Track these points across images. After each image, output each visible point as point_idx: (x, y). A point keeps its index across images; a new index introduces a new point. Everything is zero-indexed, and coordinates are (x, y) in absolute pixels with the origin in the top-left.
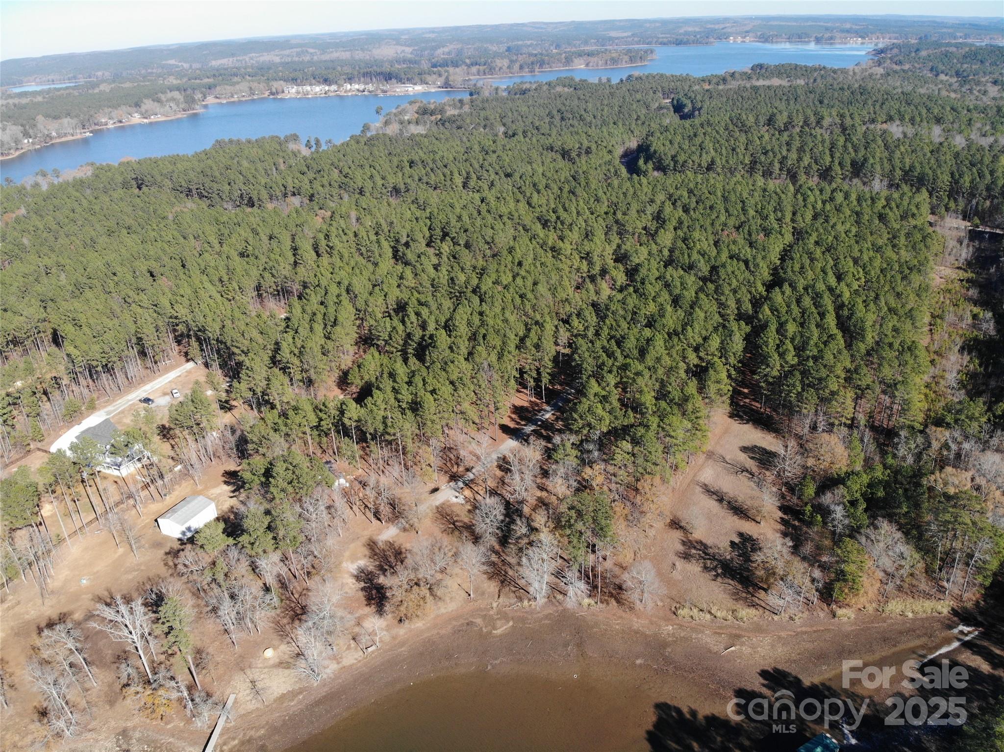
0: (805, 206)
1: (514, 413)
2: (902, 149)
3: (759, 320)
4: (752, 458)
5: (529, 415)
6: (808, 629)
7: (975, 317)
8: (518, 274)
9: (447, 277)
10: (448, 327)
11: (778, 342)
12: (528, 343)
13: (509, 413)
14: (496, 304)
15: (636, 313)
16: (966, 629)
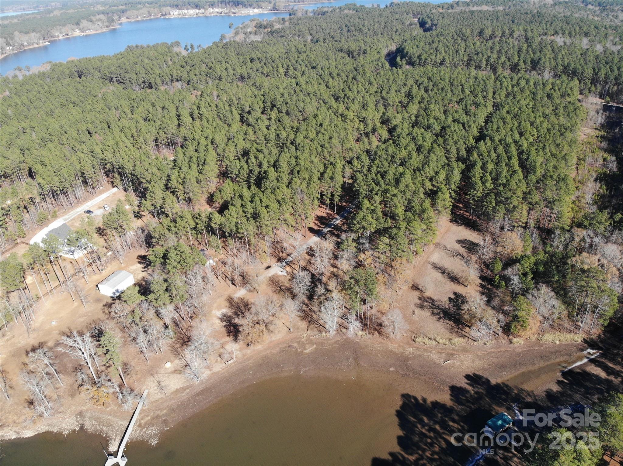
0: (501, 88)
1: (317, 220)
2: (563, 52)
3: (471, 161)
4: (464, 247)
5: (326, 222)
6: (495, 350)
7: (605, 159)
8: (320, 132)
9: (274, 134)
10: (275, 166)
11: (481, 175)
12: (326, 176)
13: (314, 221)
14: (306, 151)
15: (394, 157)
16: (592, 351)
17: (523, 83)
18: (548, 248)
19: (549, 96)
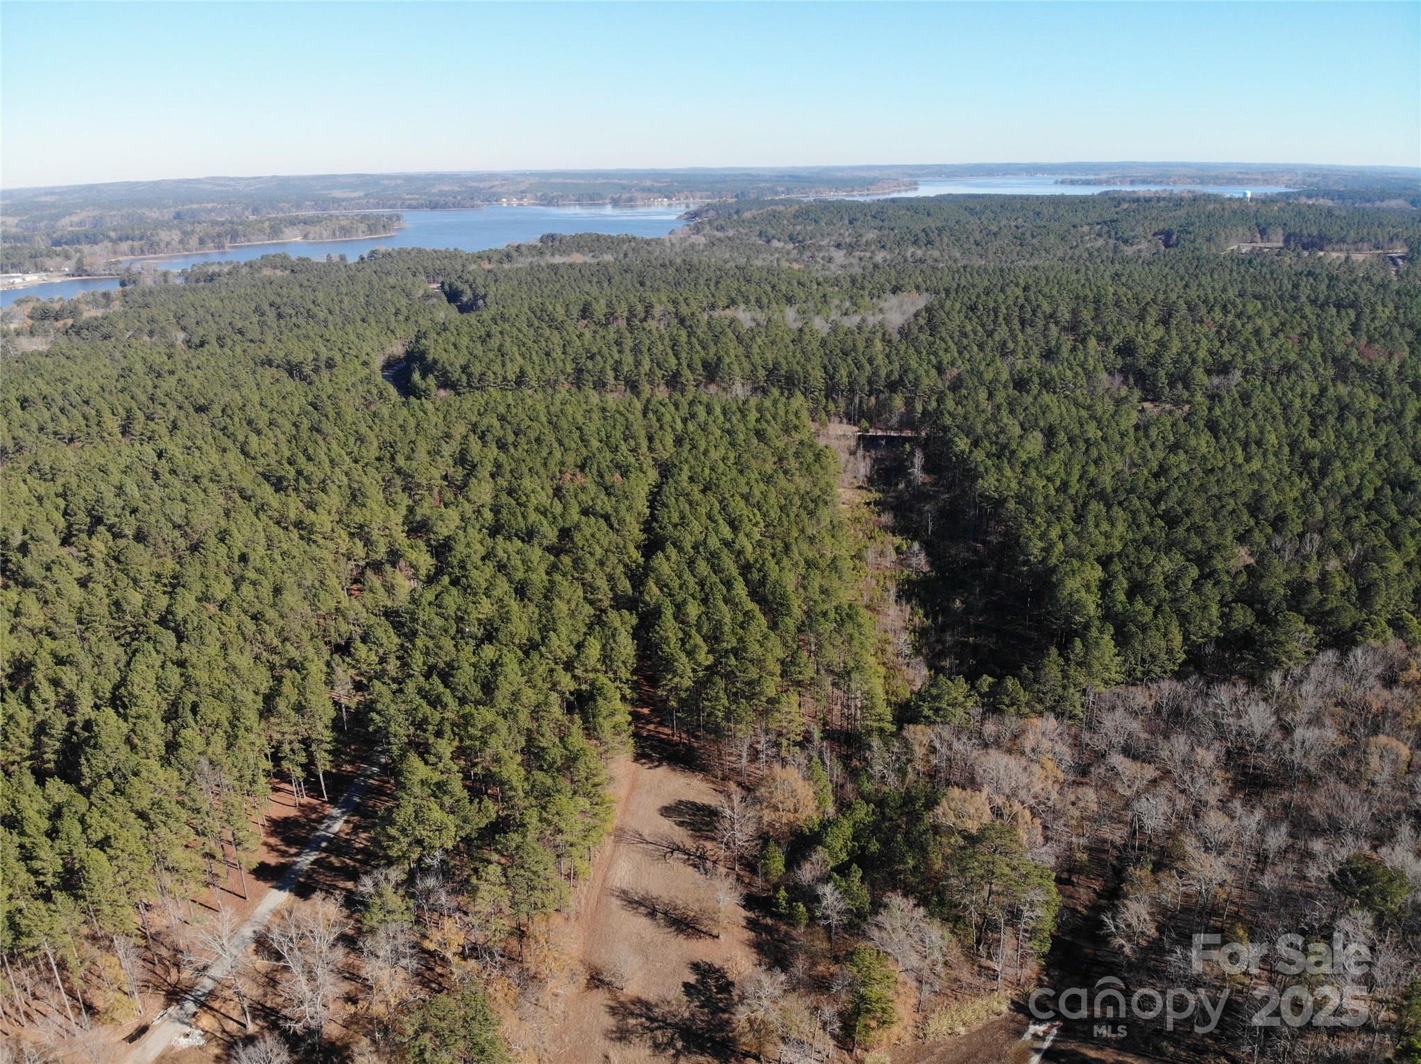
0: (661, 428)
1: (271, 834)
3: (646, 604)
4: (681, 824)
5: (303, 833)
7: (898, 550)
8: (243, 578)
10: (118, 701)
11: (681, 635)
12: (282, 704)
13: (263, 838)
14: (208, 640)
15: (462, 619)
16: (1041, 1029)
17: (701, 411)
18: (868, 787)
19: (760, 435)
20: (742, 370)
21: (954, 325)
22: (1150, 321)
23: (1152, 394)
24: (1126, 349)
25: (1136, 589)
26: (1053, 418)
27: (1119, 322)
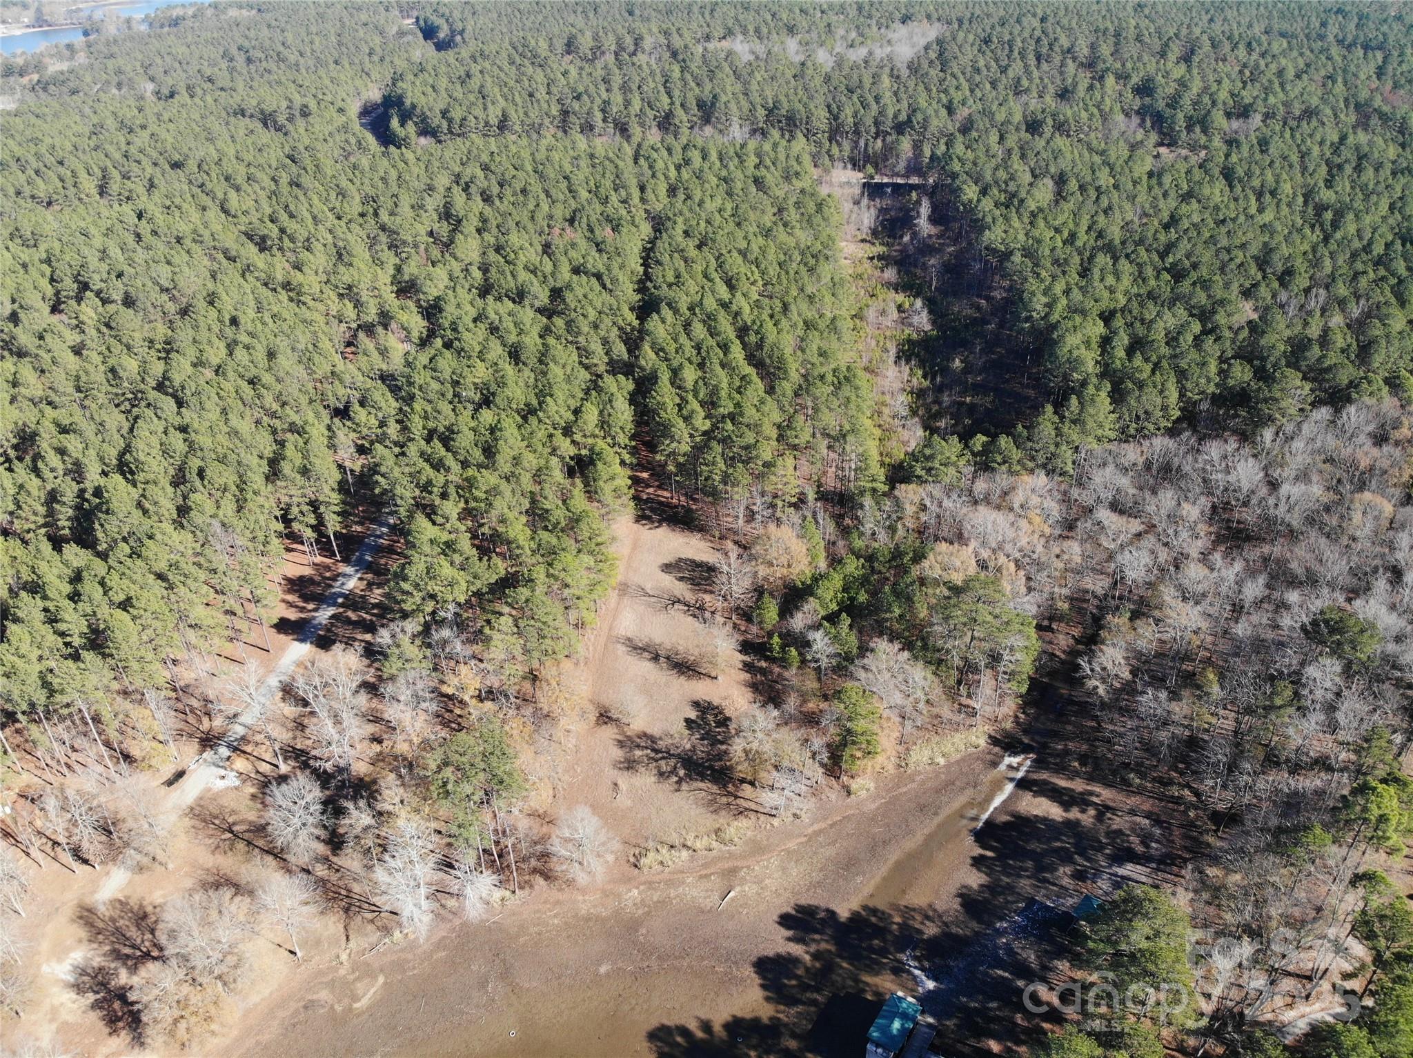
0: (653, 176)
1: (289, 591)
2: (758, 76)
3: (643, 369)
4: (681, 579)
5: (319, 590)
7: (900, 308)
8: (235, 342)
9: (102, 368)
11: (678, 401)
12: (286, 467)
13: (281, 595)
16: (1015, 760)
17: (695, 156)
18: (858, 543)
19: (758, 182)
20: (740, 109)
21: (966, 60)
22: (1172, 57)
23: (1168, 139)
24: (1145, 89)
25: (1137, 345)
26: (1064, 164)
27: (1139, 59)
